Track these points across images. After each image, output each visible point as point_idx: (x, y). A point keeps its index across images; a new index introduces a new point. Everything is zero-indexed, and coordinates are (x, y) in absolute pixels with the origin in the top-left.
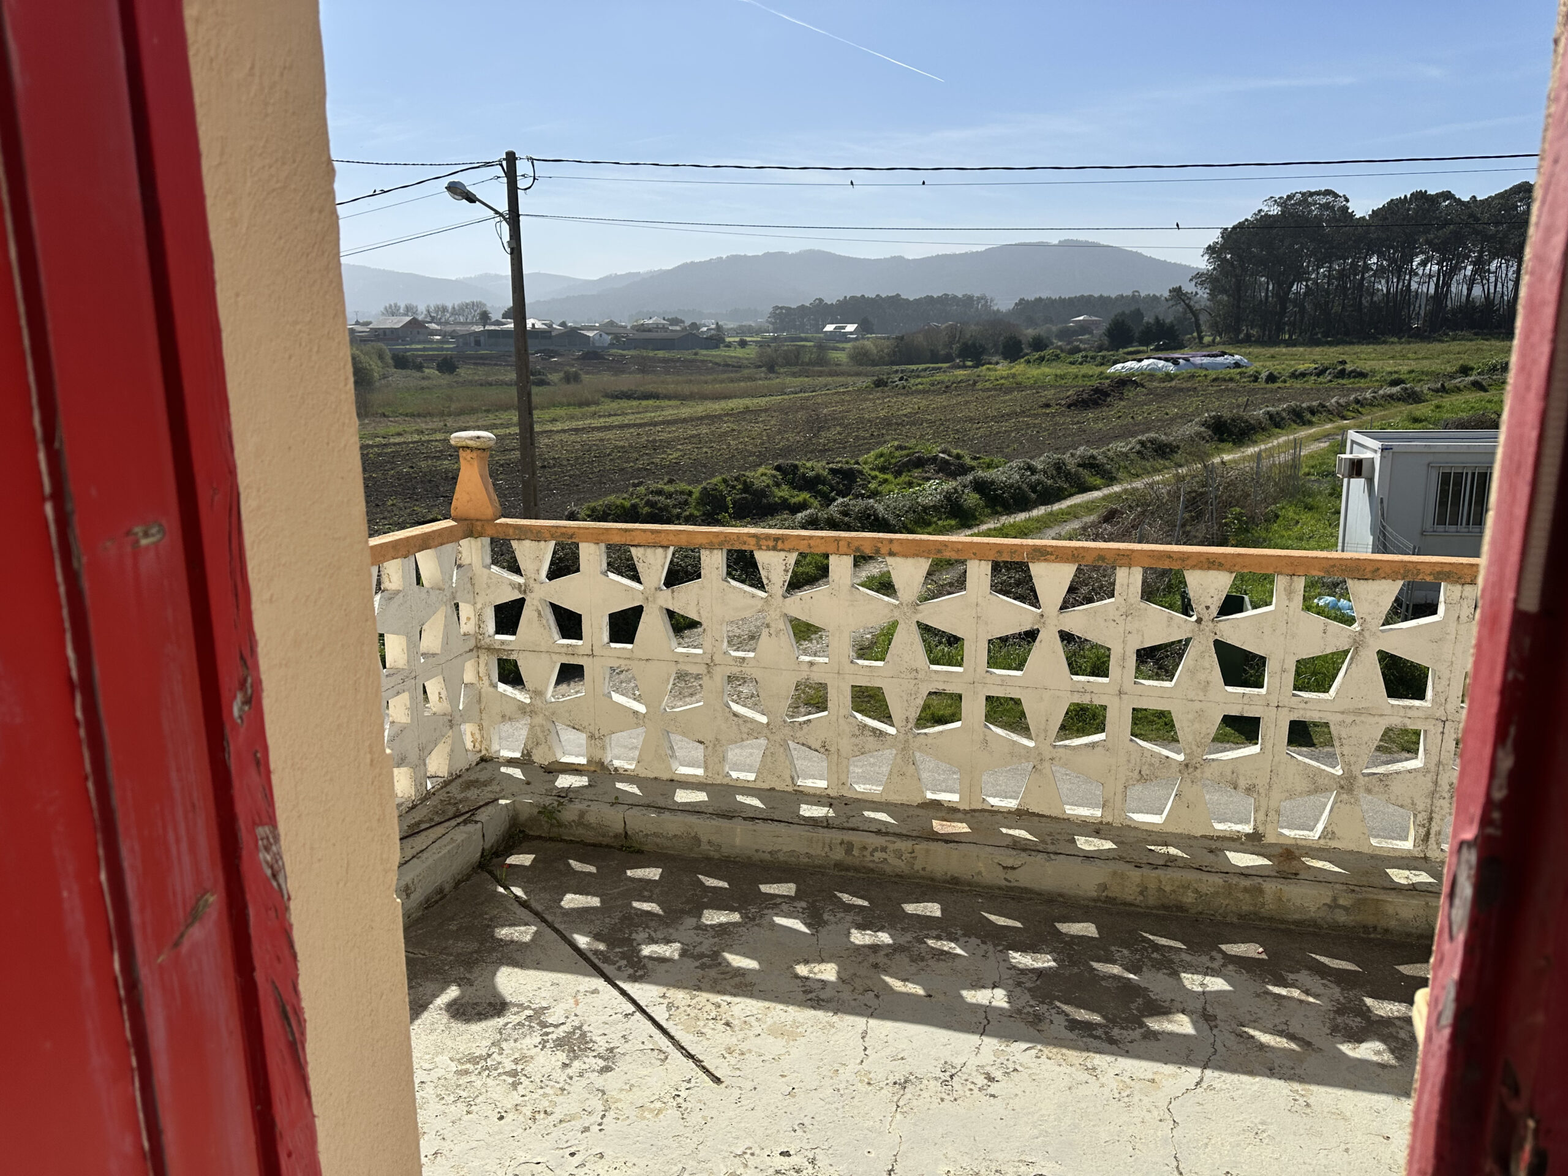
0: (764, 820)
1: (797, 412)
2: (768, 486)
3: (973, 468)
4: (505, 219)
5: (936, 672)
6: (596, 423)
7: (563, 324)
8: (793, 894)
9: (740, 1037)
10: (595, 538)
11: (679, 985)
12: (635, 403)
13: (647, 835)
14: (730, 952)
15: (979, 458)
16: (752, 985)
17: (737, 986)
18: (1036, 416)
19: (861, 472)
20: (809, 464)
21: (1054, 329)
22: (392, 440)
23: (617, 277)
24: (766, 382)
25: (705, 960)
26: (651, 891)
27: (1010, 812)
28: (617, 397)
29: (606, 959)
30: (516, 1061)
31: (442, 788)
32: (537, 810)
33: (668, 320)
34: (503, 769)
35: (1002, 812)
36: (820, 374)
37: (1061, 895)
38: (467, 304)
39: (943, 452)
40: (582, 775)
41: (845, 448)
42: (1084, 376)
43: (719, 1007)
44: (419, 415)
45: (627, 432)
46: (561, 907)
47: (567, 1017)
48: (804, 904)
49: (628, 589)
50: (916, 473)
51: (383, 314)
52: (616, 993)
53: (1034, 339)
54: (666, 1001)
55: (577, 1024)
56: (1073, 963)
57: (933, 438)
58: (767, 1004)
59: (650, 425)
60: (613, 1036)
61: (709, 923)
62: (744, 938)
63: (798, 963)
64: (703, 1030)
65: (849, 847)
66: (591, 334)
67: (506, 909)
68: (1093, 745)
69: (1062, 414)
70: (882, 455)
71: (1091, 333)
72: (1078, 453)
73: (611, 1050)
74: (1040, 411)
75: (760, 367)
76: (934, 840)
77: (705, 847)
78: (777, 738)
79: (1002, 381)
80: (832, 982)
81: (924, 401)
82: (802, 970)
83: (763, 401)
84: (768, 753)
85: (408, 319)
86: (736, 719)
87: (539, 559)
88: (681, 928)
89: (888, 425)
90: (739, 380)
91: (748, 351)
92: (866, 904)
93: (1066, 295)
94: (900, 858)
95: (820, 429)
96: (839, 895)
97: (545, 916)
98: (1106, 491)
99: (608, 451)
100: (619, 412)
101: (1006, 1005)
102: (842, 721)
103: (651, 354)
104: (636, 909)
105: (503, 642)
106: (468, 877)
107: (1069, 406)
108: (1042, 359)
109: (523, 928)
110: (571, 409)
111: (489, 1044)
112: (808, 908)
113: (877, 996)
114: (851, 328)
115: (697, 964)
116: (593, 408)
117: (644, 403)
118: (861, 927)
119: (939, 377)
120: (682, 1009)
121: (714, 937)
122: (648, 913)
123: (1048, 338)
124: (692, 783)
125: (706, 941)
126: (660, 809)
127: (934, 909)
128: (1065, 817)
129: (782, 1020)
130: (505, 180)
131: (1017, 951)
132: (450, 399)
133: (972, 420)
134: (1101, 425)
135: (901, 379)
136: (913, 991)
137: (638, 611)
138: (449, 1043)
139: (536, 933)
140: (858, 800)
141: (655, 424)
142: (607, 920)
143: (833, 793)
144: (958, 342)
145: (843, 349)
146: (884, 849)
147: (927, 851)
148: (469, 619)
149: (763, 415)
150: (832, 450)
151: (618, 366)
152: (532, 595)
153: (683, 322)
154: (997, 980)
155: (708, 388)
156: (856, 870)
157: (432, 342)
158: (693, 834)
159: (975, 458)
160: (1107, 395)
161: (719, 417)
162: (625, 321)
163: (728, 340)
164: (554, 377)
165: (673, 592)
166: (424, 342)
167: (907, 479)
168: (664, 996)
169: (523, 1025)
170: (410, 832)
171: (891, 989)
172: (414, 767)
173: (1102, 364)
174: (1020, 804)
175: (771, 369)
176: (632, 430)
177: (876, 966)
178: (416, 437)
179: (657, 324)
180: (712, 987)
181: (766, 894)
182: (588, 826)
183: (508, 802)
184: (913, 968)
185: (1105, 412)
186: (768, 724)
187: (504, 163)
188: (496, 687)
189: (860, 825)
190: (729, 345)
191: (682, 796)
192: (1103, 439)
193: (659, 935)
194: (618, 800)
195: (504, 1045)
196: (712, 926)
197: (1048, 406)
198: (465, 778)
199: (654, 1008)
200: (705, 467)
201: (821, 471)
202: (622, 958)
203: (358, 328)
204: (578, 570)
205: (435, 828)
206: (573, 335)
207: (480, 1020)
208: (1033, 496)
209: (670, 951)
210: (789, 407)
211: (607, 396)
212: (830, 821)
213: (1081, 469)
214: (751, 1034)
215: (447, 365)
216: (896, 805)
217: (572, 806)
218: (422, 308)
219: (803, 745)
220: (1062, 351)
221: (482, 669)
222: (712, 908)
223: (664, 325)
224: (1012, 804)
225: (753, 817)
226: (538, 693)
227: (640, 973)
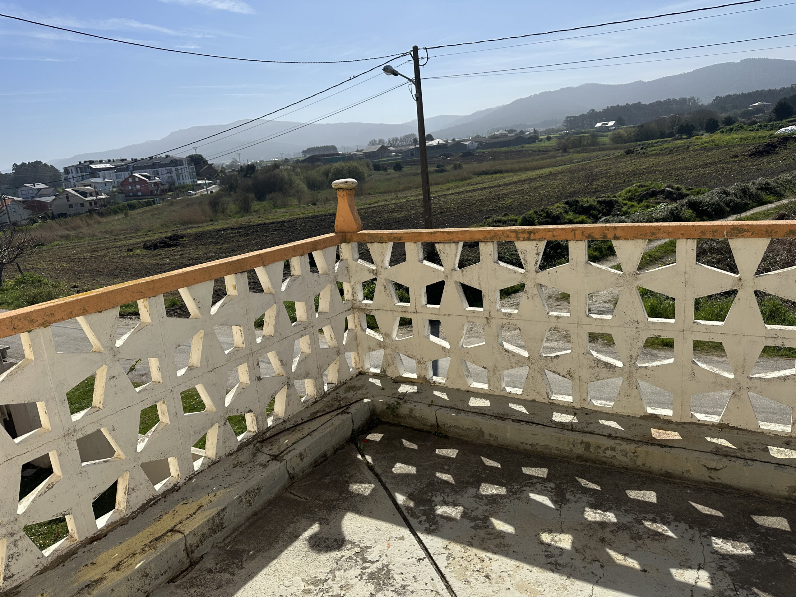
0: (527, 422)
1: (579, 172)
2: (561, 213)
3: (688, 195)
4: (413, 82)
5: (653, 323)
6: (469, 188)
7: (453, 140)
8: (545, 476)
9: (495, 589)
10: (414, 239)
11: (457, 540)
12: (489, 176)
13: (450, 426)
14: (497, 518)
15: (691, 189)
16: (509, 546)
17: (498, 546)
18: (729, 163)
19: (617, 202)
20: (585, 200)
21: (739, 112)
22: (372, 206)
23: (481, 112)
24: (562, 158)
25: (478, 522)
26: (449, 466)
27: (713, 425)
28: (481, 174)
29: (413, 515)
30: (341, 588)
31: (334, 390)
32: (386, 406)
33: (508, 131)
34: (370, 380)
35: (706, 425)
36: (594, 150)
37: (756, 492)
38: (407, 136)
39: (668, 187)
40: (414, 385)
41: (608, 189)
42: (759, 137)
43: (483, 561)
44: (385, 193)
45: (484, 192)
46: (392, 472)
47: (380, 557)
48: (552, 485)
49: (435, 270)
50: (652, 200)
51: (369, 145)
52: (415, 541)
53: (726, 119)
54: (447, 552)
55: (385, 562)
56: (769, 553)
57: (663, 180)
58: (517, 563)
59: (497, 187)
60: (407, 575)
61: (484, 493)
62: (507, 508)
63: (544, 532)
64: (469, 580)
65: (587, 446)
66: (467, 143)
67: (360, 471)
68: (785, 378)
69: (746, 160)
70: (630, 191)
71: (763, 112)
72: (757, 182)
73: (404, 587)
74: (731, 160)
75: (558, 150)
76: (652, 444)
77: (487, 437)
78: (536, 367)
79: (706, 144)
80: (568, 550)
81: (656, 160)
82: (546, 538)
83: (560, 168)
84: (530, 377)
85: (380, 146)
86: (507, 354)
87: (383, 254)
88: (465, 495)
89: (634, 175)
90: (546, 158)
91: (552, 142)
92: (598, 488)
93: (746, 92)
94: (625, 456)
95: (593, 180)
96: (579, 480)
97: (382, 478)
98: (778, 204)
99: (474, 202)
100: (481, 182)
101: (709, 587)
102: (581, 357)
103: (499, 150)
104: (438, 478)
105: (366, 305)
106: (343, 447)
107: (750, 156)
108: (731, 130)
109: (366, 485)
110: (457, 182)
111: (328, 571)
112: (555, 489)
113: (602, 567)
114: (611, 123)
115: (472, 524)
116: (468, 181)
117: (495, 176)
118: (595, 507)
119: (665, 146)
120: (457, 560)
121: (486, 505)
122: (446, 482)
123: (734, 118)
124: (481, 394)
125: (480, 508)
126: (458, 410)
127: (651, 497)
128: (760, 431)
129: (528, 578)
130: (413, 62)
131: (719, 537)
132: (399, 183)
133: (686, 168)
134: (772, 165)
135: (642, 149)
136: (631, 565)
137: (442, 284)
138: (305, 568)
139: (373, 490)
140: (595, 412)
141: (499, 186)
142: (419, 484)
143: (577, 406)
144: (677, 125)
145: (607, 136)
146: (613, 449)
147: (647, 453)
148: (348, 291)
149: (560, 175)
150: (600, 191)
151: (481, 158)
152: (381, 276)
153: (516, 131)
154: (702, 562)
155: (529, 165)
156: (593, 461)
157: (391, 156)
158: (479, 429)
159: (689, 189)
160: (775, 147)
161: (535, 179)
162: (485, 134)
163: (540, 137)
164: (449, 167)
165: (463, 271)
166: (388, 157)
167: (646, 204)
168: (446, 548)
169: (352, 559)
170: (311, 418)
171: (614, 561)
172: (315, 379)
173: (771, 129)
174: (722, 420)
175: (565, 150)
176: (487, 190)
177: (603, 540)
178: (383, 203)
179: (502, 134)
180: (480, 545)
181: (526, 475)
182: (415, 418)
183: (369, 400)
184: (632, 545)
185: (775, 157)
186: (529, 357)
187: (412, 53)
188: (365, 331)
189: (596, 430)
190: (541, 140)
191: (474, 402)
192: (773, 173)
193: (450, 500)
194: (434, 403)
195: (337, 573)
196: (486, 496)
197: (736, 156)
198: (349, 384)
199: (438, 557)
200: (526, 206)
201: (592, 203)
202: (424, 515)
203: (358, 153)
204: (405, 260)
205: (325, 416)
206: (458, 145)
207: (327, 551)
208: (728, 209)
209: (454, 512)
210: (575, 170)
211: (475, 174)
212: (574, 426)
213: (759, 191)
214: (503, 587)
215: (398, 167)
216: (623, 416)
217: (405, 405)
218: (386, 140)
219: (554, 372)
220: (744, 124)
221: (357, 321)
222: (488, 482)
223: (505, 134)
224: (715, 419)
225: (519, 420)
226: (387, 335)
227: (433, 527)
